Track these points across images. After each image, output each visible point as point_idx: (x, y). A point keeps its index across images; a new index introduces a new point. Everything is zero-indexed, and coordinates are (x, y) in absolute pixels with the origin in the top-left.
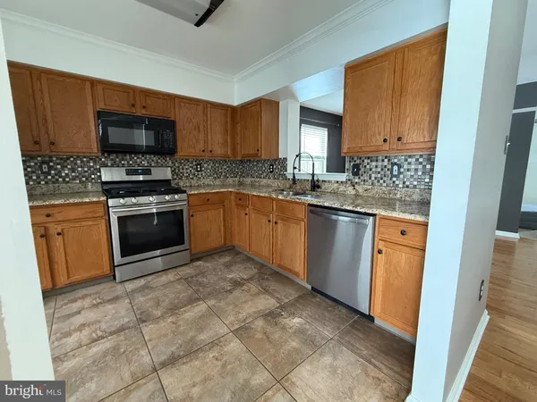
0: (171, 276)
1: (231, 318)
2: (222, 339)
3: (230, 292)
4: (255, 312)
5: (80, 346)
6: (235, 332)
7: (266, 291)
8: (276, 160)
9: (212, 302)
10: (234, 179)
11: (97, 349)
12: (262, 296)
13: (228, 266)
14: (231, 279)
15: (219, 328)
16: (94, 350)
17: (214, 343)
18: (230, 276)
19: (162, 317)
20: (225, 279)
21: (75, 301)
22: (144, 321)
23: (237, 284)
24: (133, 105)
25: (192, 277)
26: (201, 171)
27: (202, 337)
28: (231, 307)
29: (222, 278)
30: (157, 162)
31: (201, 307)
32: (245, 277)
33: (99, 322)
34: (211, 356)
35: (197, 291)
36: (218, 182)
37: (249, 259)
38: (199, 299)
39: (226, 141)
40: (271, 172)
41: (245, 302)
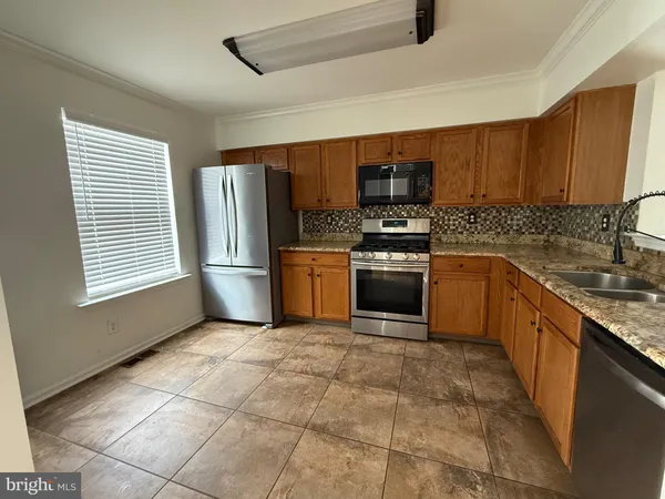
0: (395, 347)
1: (405, 435)
2: (373, 449)
3: (438, 402)
4: (439, 451)
5: (294, 371)
6: (392, 454)
7: (488, 436)
8: (616, 206)
9: (404, 400)
10: (534, 237)
11: (298, 380)
12: (474, 439)
13: (469, 367)
14: (456, 387)
15: (382, 435)
16: (296, 379)
17: (363, 447)
18: (458, 383)
19: (351, 385)
20: (446, 382)
21: (319, 333)
22: (338, 379)
23: (457, 398)
24: (389, 154)
25: (414, 359)
26: (475, 222)
27: (360, 430)
28: (418, 421)
29: (444, 379)
30: (418, 213)
31: (390, 398)
32: (479, 395)
33: (316, 359)
34: (348, 455)
35: (402, 378)
36: (502, 240)
37: (513, 374)
38: (395, 388)
39: (516, 178)
40: (604, 229)
41: (442, 429)
